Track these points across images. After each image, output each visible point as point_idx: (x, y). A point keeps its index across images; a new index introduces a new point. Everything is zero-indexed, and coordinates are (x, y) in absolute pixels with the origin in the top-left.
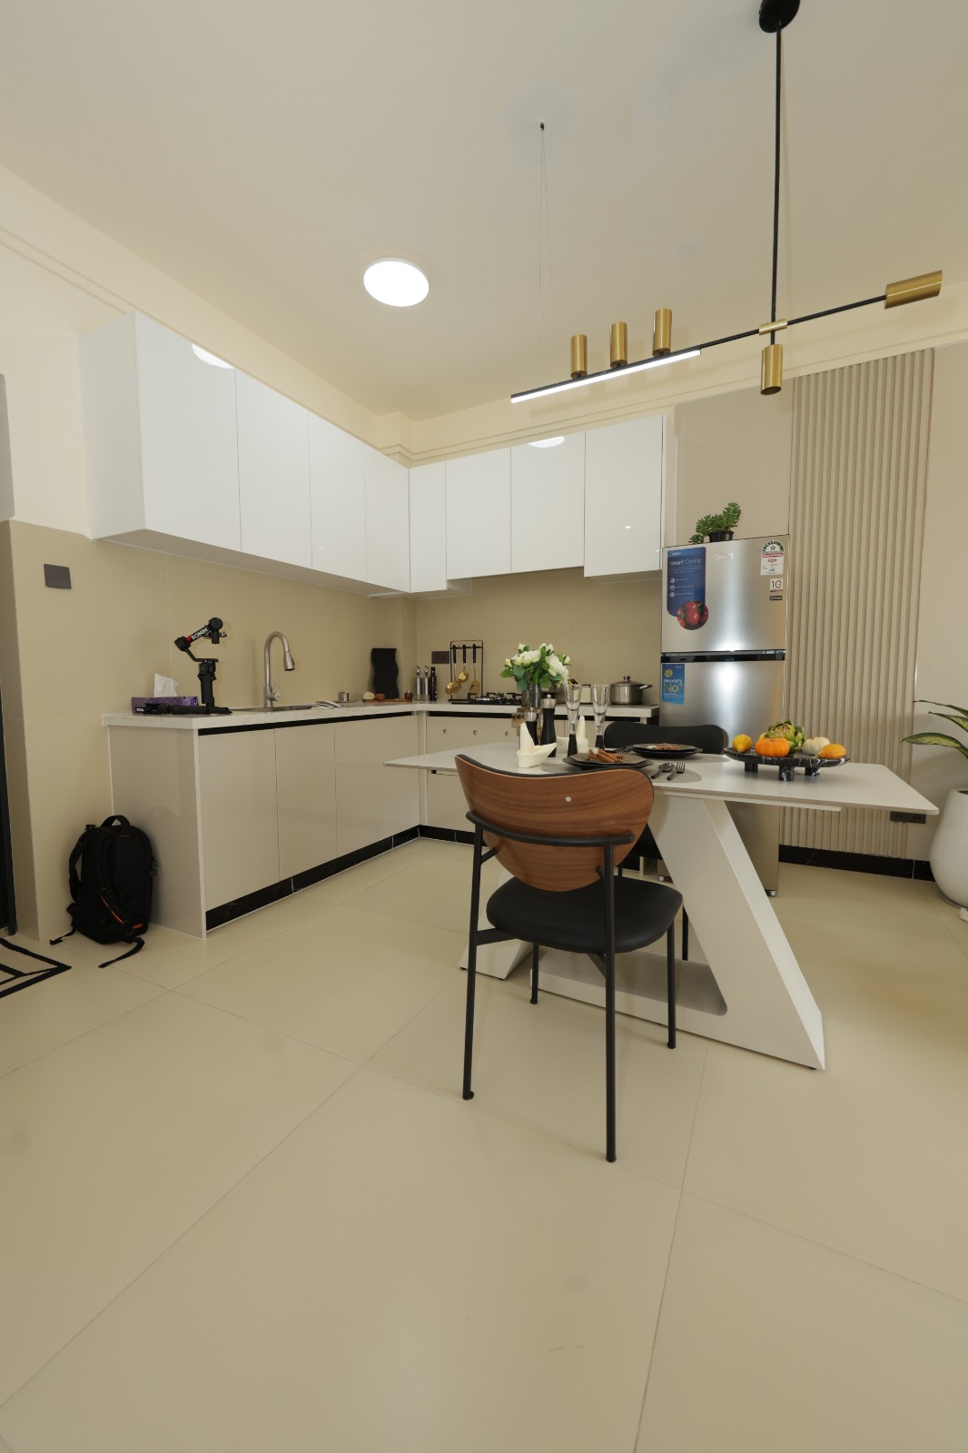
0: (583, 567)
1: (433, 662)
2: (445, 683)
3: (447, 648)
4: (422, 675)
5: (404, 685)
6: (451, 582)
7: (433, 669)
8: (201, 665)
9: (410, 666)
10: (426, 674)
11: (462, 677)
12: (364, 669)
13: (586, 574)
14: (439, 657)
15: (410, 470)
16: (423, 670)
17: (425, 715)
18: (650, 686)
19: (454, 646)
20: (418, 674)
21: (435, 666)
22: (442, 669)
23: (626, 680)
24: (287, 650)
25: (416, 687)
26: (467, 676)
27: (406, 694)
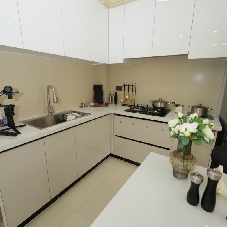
0: (187, 55)
1: (116, 89)
2: (121, 99)
3: (122, 85)
4: (112, 95)
5: (105, 99)
6: (125, 60)
7: (116, 93)
8: (5, 109)
9: (108, 91)
10: (114, 94)
11: (127, 97)
12: (91, 93)
13: (189, 58)
14: (118, 88)
15: (109, 10)
16: (112, 93)
17: (113, 115)
18: (212, 109)
19: (124, 85)
20: (111, 94)
21: (117, 91)
22: (120, 93)
23: (200, 105)
24: (54, 94)
25: (110, 99)
26: (129, 97)
27: (106, 103)
